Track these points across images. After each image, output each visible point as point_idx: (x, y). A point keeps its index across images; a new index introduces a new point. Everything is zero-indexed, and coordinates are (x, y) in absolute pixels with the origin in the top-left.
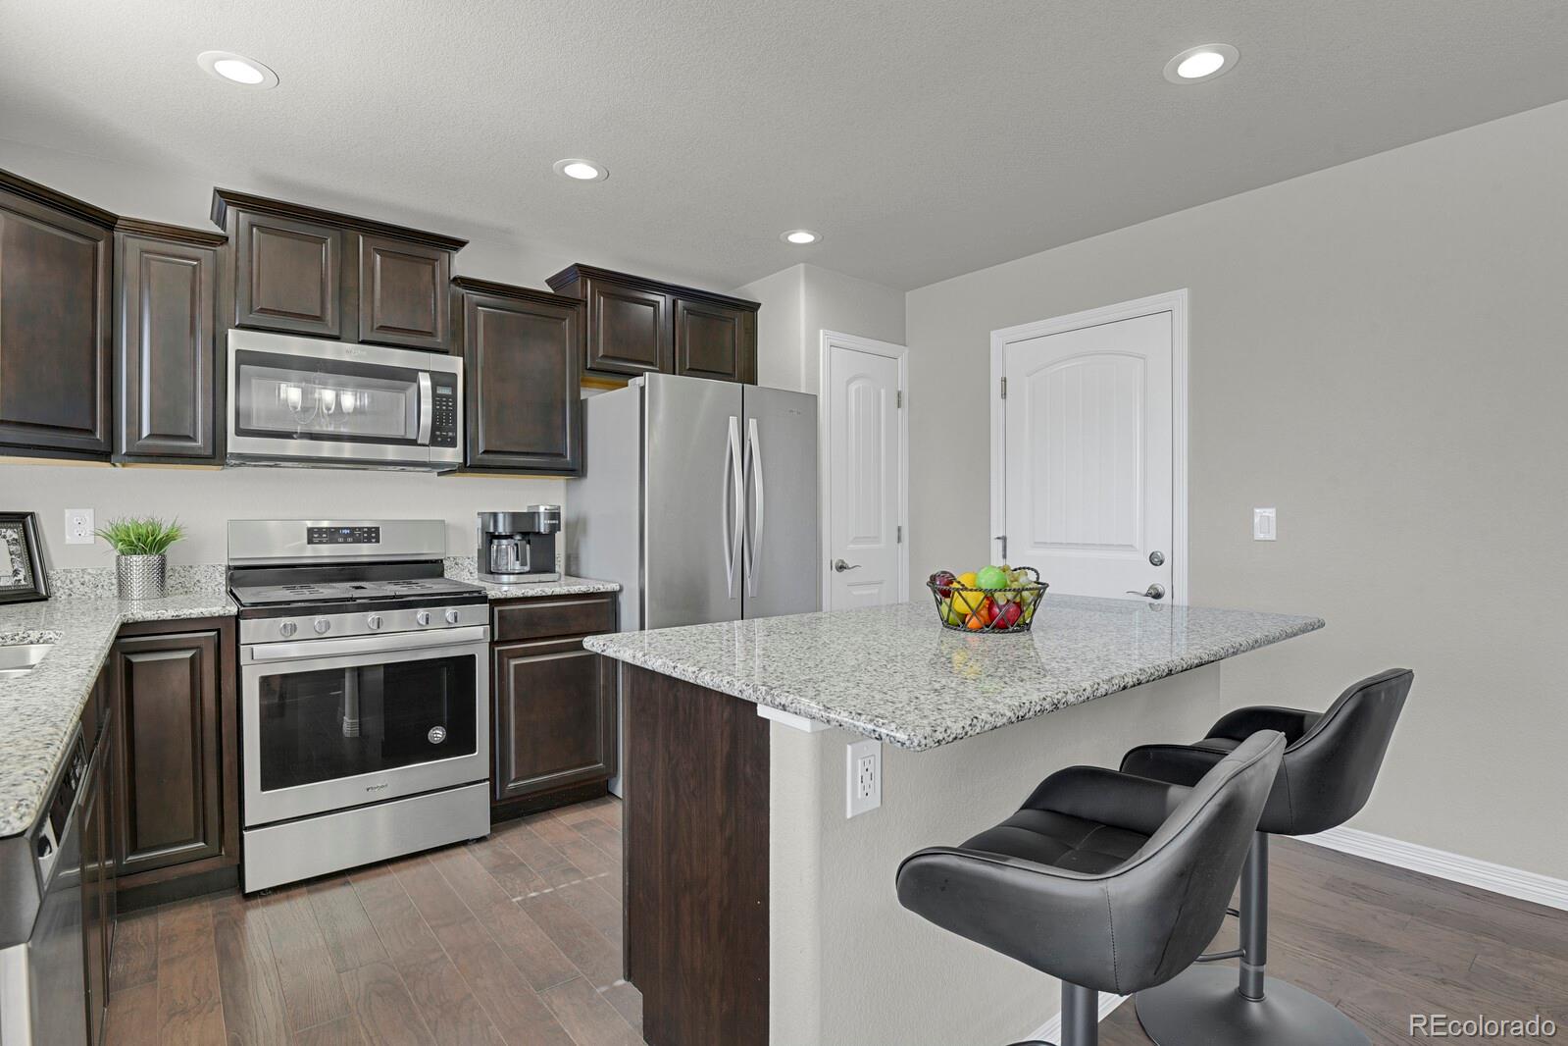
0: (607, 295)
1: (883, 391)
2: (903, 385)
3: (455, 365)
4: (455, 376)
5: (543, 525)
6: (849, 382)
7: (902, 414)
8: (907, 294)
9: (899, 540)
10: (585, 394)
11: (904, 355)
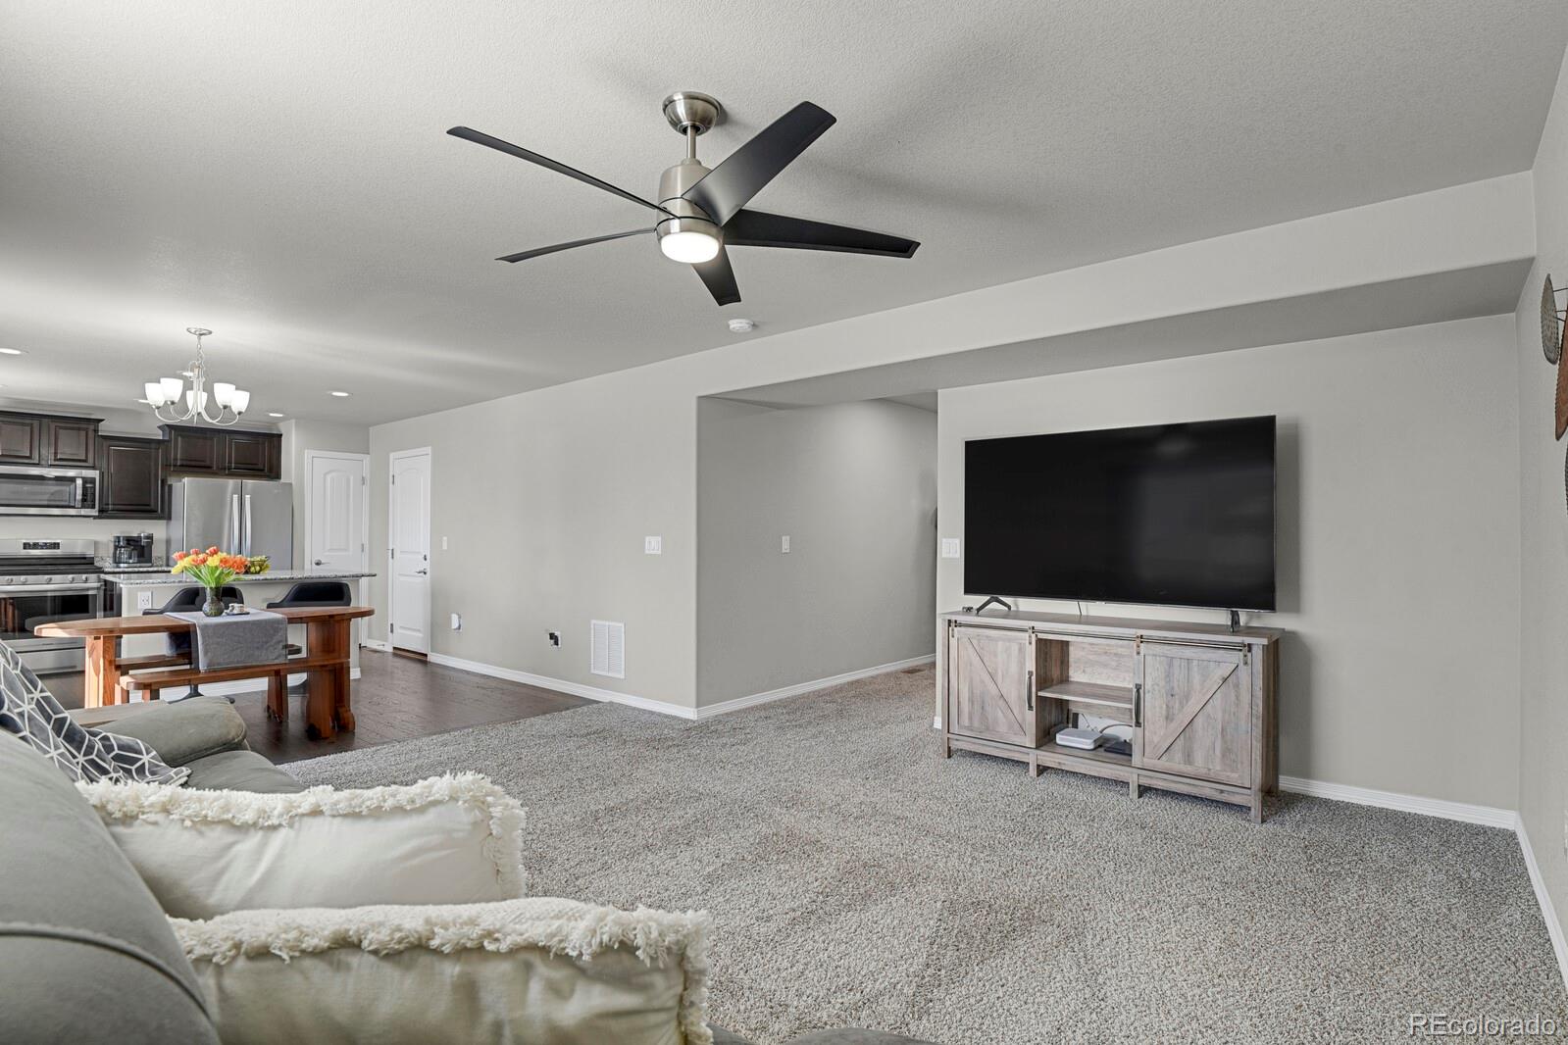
0: (182, 437)
1: (352, 478)
2: (366, 474)
3: (94, 474)
4: (95, 479)
5: (144, 542)
6: (325, 475)
7: (366, 489)
8: (371, 428)
9: (363, 550)
10: (171, 481)
11: (367, 459)
